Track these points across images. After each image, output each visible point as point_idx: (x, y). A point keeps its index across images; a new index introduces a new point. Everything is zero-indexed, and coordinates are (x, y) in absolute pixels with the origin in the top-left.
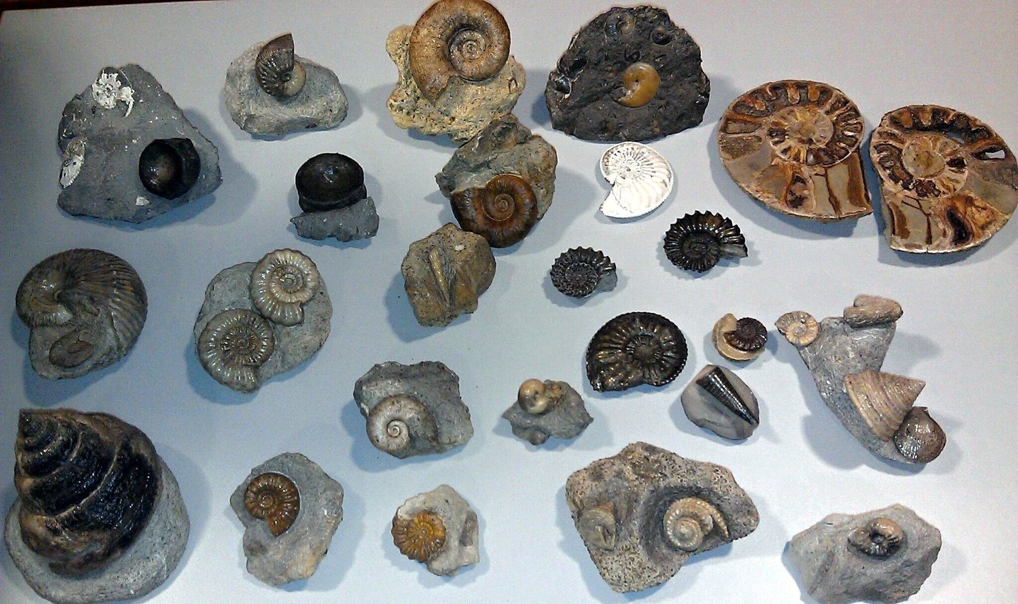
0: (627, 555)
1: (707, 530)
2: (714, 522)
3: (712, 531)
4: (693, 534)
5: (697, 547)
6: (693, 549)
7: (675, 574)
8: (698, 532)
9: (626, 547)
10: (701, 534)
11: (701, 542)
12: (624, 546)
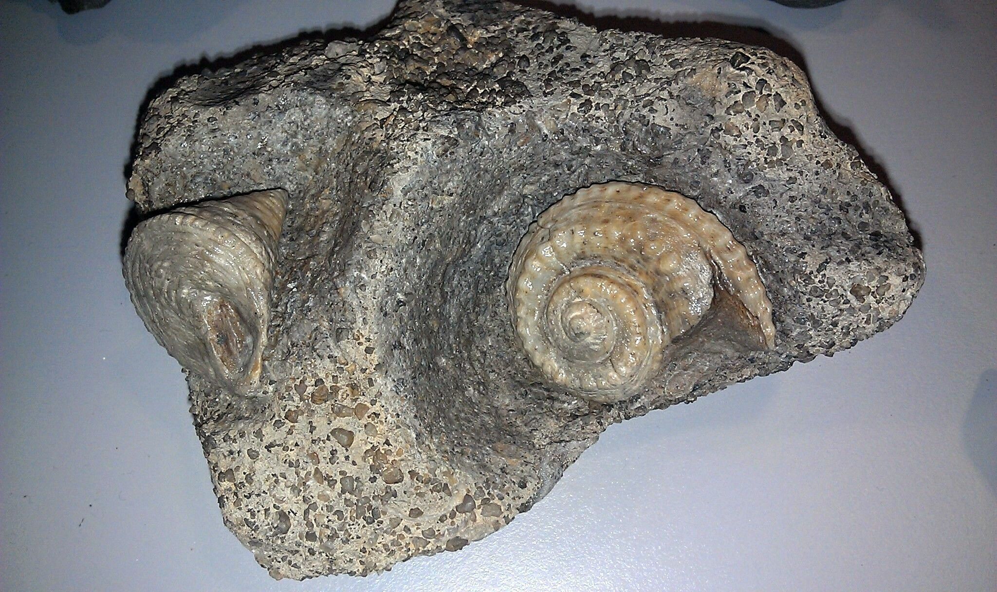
0: (320, 421)
1: (684, 318)
2: (718, 283)
3: (706, 320)
4: (624, 335)
5: (635, 388)
6: (620, 396)
7: (535, 500)
8: (644, 324)
9: (319, 382)
10: (657, 336)
11: (656, 366)
12: (310, 382)
